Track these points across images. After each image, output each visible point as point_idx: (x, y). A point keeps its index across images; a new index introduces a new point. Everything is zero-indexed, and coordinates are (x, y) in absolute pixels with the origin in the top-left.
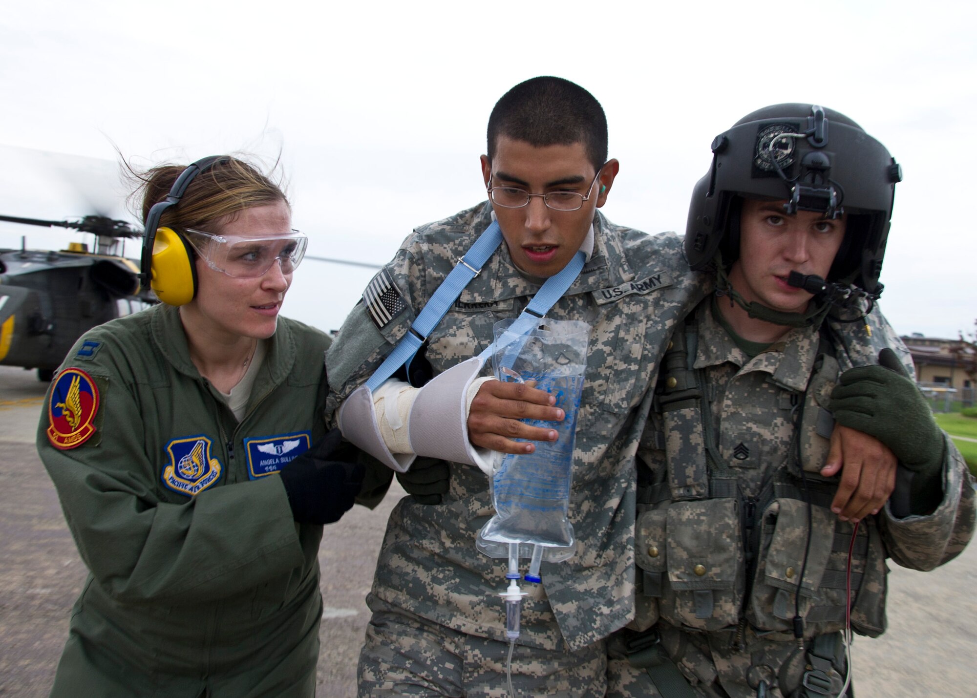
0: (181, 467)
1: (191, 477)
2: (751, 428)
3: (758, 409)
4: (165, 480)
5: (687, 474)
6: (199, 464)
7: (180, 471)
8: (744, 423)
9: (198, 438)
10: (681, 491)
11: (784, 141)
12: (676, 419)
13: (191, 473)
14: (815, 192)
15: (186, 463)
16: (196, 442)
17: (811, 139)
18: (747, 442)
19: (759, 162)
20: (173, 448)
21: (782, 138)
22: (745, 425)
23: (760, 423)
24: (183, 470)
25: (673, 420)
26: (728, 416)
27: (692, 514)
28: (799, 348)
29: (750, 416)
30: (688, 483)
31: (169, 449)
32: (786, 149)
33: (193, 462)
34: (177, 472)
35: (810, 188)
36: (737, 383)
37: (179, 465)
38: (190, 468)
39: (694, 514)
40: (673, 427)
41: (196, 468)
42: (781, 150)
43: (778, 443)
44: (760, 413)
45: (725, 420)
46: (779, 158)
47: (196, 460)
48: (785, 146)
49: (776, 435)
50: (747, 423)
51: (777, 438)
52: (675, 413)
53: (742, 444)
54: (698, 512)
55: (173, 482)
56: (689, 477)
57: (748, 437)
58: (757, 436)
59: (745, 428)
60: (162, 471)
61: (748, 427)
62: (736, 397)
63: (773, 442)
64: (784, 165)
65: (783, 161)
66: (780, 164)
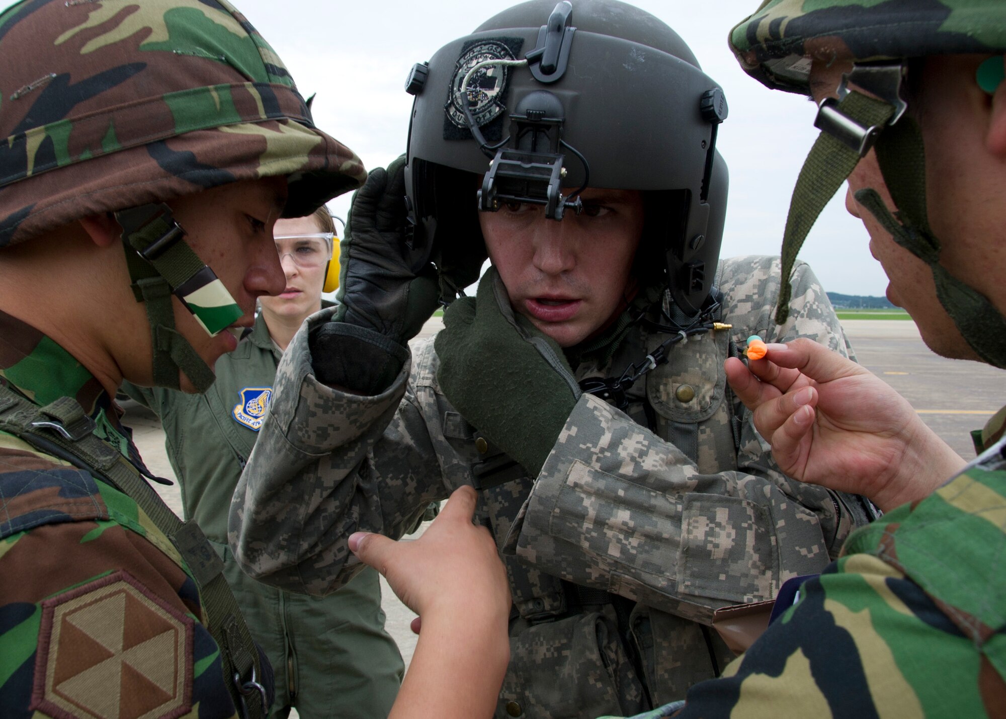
0: (248, 407)
1: (254, 415)
4: (235, 414)
5: (531, 581)
6: (263, 406)
7: (247, 409)
9: (266, 389)
10: (531, 606)
11: (490, 73)
13: (255, 413)
14: (526, 170)
15: (254, 404)
16: (262, 392)
17: (535, 69)
19: (452, 111)
20: (245, 393)
21: (487, 67)
24: (250, 409)
27: (548, 650)
30: (536, 595)
31: (242, 393)
32: (491, 87)
33: (258, 405)
34: (245, 411)
35: (519, 163)
37: (248, 405)
38: (255, 409)
39: (552, 649)
40: (499, 511)
41: (260, 409)
42: (483, 90)
46: (480, 105)
47: (261, 404)
48: (488, 83)
52: (498, 490)
54: (557, 644)
55: (241, 417)
56: (534, 585)
60: (233, 408)
64: (486, 118)
65: (485, 110)
66: (481, 115)
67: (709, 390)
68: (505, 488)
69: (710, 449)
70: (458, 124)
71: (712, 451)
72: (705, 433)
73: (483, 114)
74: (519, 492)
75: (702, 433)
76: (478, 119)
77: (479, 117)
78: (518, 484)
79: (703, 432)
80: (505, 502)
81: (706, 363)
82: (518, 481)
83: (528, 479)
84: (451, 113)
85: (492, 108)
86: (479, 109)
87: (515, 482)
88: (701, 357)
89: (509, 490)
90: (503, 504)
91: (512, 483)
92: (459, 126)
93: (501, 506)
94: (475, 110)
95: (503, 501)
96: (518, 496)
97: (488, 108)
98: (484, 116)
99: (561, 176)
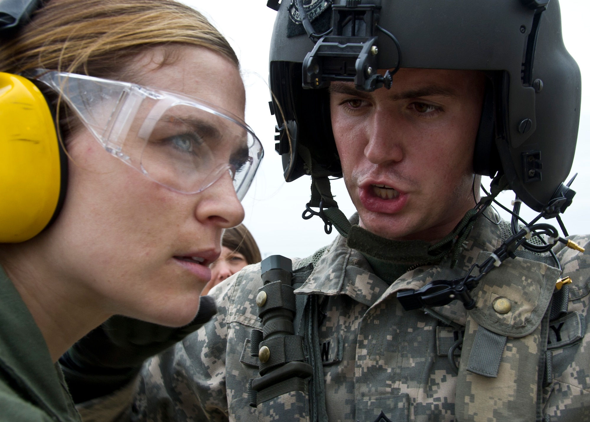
2: (399, 389)
3: (411, 360)
8: (388, 382)
12: (272, 411)
18: (390, 410)
19: (293, 11)
22: (390, 386)
23: (412, 379)
25: (268, 413)
26: (364, 374)
28: (465, 261)
29: (398, 371)
36: (376, 322)
43: (441, 407)
44: (413, 365)
45: (359, 380)
46: (313, 2)
49: (435, 396)
50: (394, 382)
51: (438, 399)
52: (272, 403)
53: (382, 416)
57: (390, 403)
58: (404, 400)
59: (389, 390)
61: (393, 389)
62: (374, 342)
63: (433, 406)
64: (317, 13)
65: (317, 6)
66: (313, 11)
67: (526, 311)
68: (279, 400)
69: (512, 369)
70: (296, 21)
71: (514, 371)
72: (511, 350)
73: (315, 9)
74: (292, 404)
75: (507, 350)
76: (311, 15)
77: (312, 13)
78: (292, 396)
79: (510, 349)
80: (276, 415)
81: (530, 287)
82: (293, 393)
83: (304, 395)
84: (292, 14)
85: (322, 3)
86: (312, 6)
87: (289, 394)
88: (526, 280)
89: (282, 402)
90: (274, 417)
91: (286, 395)
92: (297, 23)
93: (272, 419)
94: (309, 7)
95: (274, 414)
96: (290, 408)
97: (318, 5)
98: (315, 11)
99: (370, 53)
